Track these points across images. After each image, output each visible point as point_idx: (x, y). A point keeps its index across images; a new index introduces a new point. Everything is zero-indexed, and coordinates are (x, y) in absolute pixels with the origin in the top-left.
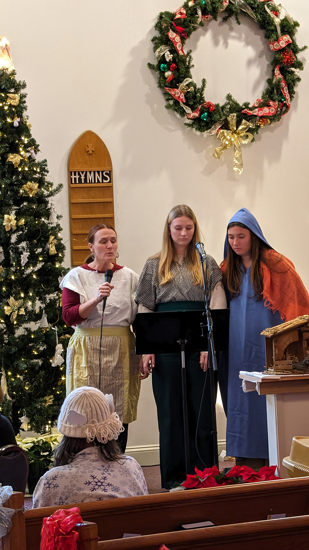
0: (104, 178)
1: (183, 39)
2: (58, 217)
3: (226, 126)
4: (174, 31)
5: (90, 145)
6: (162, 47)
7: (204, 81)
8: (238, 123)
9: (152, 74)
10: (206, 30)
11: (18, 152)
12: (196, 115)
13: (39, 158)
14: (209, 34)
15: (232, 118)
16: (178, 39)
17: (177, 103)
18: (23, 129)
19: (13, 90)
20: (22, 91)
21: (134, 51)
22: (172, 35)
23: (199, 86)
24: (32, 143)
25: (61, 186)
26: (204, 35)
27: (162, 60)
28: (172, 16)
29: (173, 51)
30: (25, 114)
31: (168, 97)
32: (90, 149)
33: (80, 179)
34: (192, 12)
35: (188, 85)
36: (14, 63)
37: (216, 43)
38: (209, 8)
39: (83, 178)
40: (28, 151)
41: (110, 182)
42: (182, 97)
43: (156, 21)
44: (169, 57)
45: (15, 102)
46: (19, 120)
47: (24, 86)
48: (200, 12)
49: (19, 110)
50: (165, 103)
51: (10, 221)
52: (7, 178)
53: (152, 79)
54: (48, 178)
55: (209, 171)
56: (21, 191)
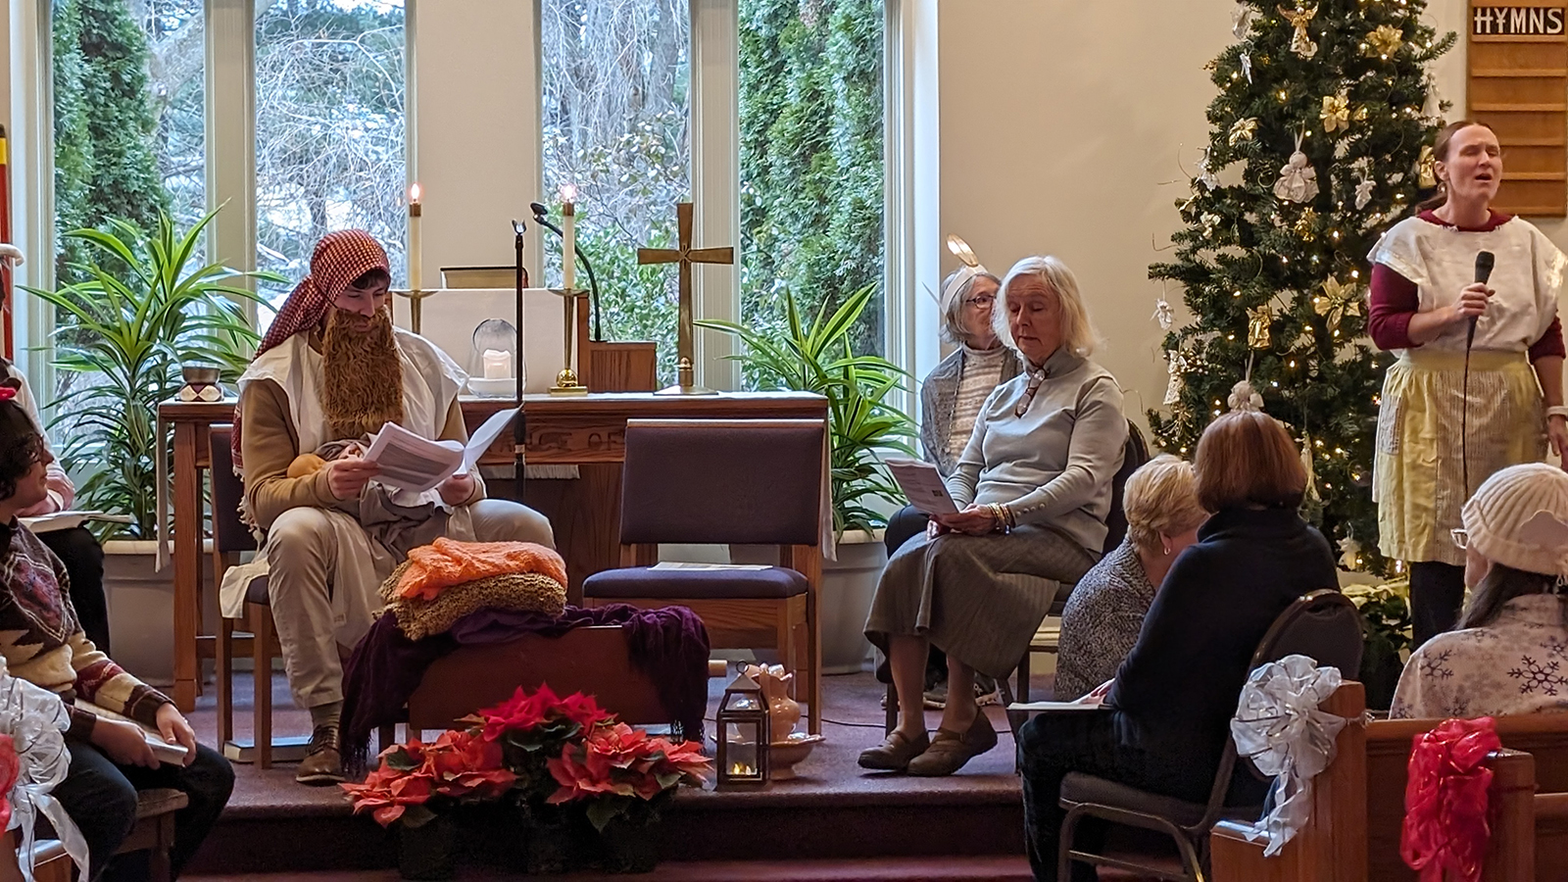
0: (1548, 23)
2: (1441, 106)
25: (1452, 37)
33: (1494, 25)
39: (1501, 21)
41: (1562, 33)
51: (1334, 109)
52: (1335, 17)
54: (1423, 20)
56: (1363, 46)
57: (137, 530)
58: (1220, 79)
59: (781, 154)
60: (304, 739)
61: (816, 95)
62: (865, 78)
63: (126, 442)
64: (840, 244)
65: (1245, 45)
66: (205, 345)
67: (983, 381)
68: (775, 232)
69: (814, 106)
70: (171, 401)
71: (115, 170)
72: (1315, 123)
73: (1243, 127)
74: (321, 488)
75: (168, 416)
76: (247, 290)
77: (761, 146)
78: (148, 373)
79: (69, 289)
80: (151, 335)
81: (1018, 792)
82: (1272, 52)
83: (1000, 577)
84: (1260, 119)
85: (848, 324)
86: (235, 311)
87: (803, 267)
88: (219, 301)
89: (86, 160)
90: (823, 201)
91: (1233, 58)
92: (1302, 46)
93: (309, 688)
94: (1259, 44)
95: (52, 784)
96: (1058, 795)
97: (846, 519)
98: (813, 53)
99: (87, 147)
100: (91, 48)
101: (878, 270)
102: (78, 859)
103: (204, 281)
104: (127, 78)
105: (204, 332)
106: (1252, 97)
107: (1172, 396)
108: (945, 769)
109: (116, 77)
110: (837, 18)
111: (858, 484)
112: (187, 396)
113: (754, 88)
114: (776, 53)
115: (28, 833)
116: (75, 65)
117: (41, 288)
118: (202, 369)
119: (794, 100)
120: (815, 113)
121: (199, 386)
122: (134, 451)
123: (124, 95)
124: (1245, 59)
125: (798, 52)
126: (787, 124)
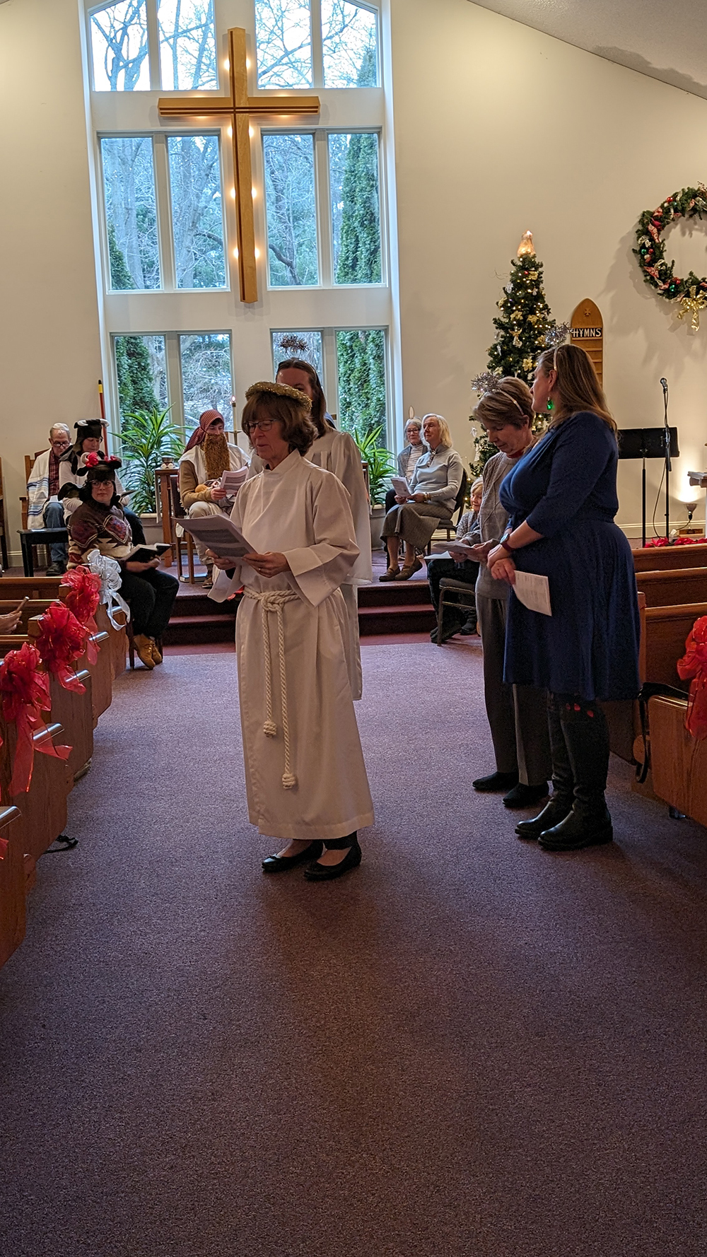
0: (597, 333)
1: (659, 231)
3: (688, 295)
4: (653, 225)
5: (588, 309)
6: (644, 237)
7: (673, 262)
8: (697, 293)
9: (636, 256)
10: (677, 224)
11: (535, 314)
12: (666, 286)
13: (550, 318)
14: (678, 227)
15: (693, 289)
16: (655, 230)
17: (652, 278)
18: (540, 297)
19: (533, 269)
20: (540, 270)
21: (623, 240)
22: (651, 227)
23: (669, 265)
24: (546, 307)
26: (675, 228)
27: (643, 246)
28: (651, 214)
29: (652, 240)
30: (541, 286)
31: (646, 273)
32: (588, 312)
33: (579, 334)
34: (666, 211)
35: (661, 265)
36: (535, 249)
37: (683, 234)
38: (680, 208)
39: (581, 333)
40: (543, 313)
41: (601, 336)
42: (657, 273)
43: (640, 218)
44: (648, 244)
45: (534, 278)
46: (537, 290)
47: (542, 266)
48: (672, 211)
49: (537, 283)
50: (644, 279)
51: (528, 363)
52: (527, 333)
53: (635, 260)
55: (673, 328)
56: (536, 342)
57: (151, 510)
58: (491, 354)
59: (354, 384)
60: (205, 575)
61: (365, 364)
62: (379, 358)
63: (146, 482)
64: (373, 413)
65: (499, 343)
66: (169, 450)
67: (416, 455)
68: (353, 409)
69: (365, 368)
70: (159, 468)
71: (140, 394)
72: (521, 368)
73: (498, 370)
74: (207, 496)
75: (158, 473)
76: (182, 432)
77: (348, 381)
78: (152, 459)
79: (125, 433)
80: (152, 448)
81: (428, 586)
82: (507, 345)
83: (422, 517)
84: (504, 367)
85: (375, 438)
86: (178, 439)
87: (361, 421)
88: (173, 436)
89: (131, 390)
90: (368, 399)
91: (495, 348)
92: (517, 343)
93: (205, 559)
94: (503, 342)
95: (116, 589)
96: (439, 584)
97: (375, 501)
98: (364, 351)
99: (131, 387)
100: (130, 355)
101: (384, 420)
102: (126, 612)
103: (169, 430)
104: (143, 364)
105: (169, 446)
106: (500, 360)
107: (477, 459)
108: (405, 579)
109: (139, 364)
110: (370, 338)
111: (379, 490)
112: (164, 467)
113: (346, 362)
114: (352, 351)
115: (110, 604)
116: (125, 360)
117: (116, 433)
118: (168, 458)
119: (358, 366)
120: (365, 370)
121: (167, 463)
122: (148, 485)
123: (143, 370)
124: (499, 347)
125: (359, 350)
126: (356, 374)
